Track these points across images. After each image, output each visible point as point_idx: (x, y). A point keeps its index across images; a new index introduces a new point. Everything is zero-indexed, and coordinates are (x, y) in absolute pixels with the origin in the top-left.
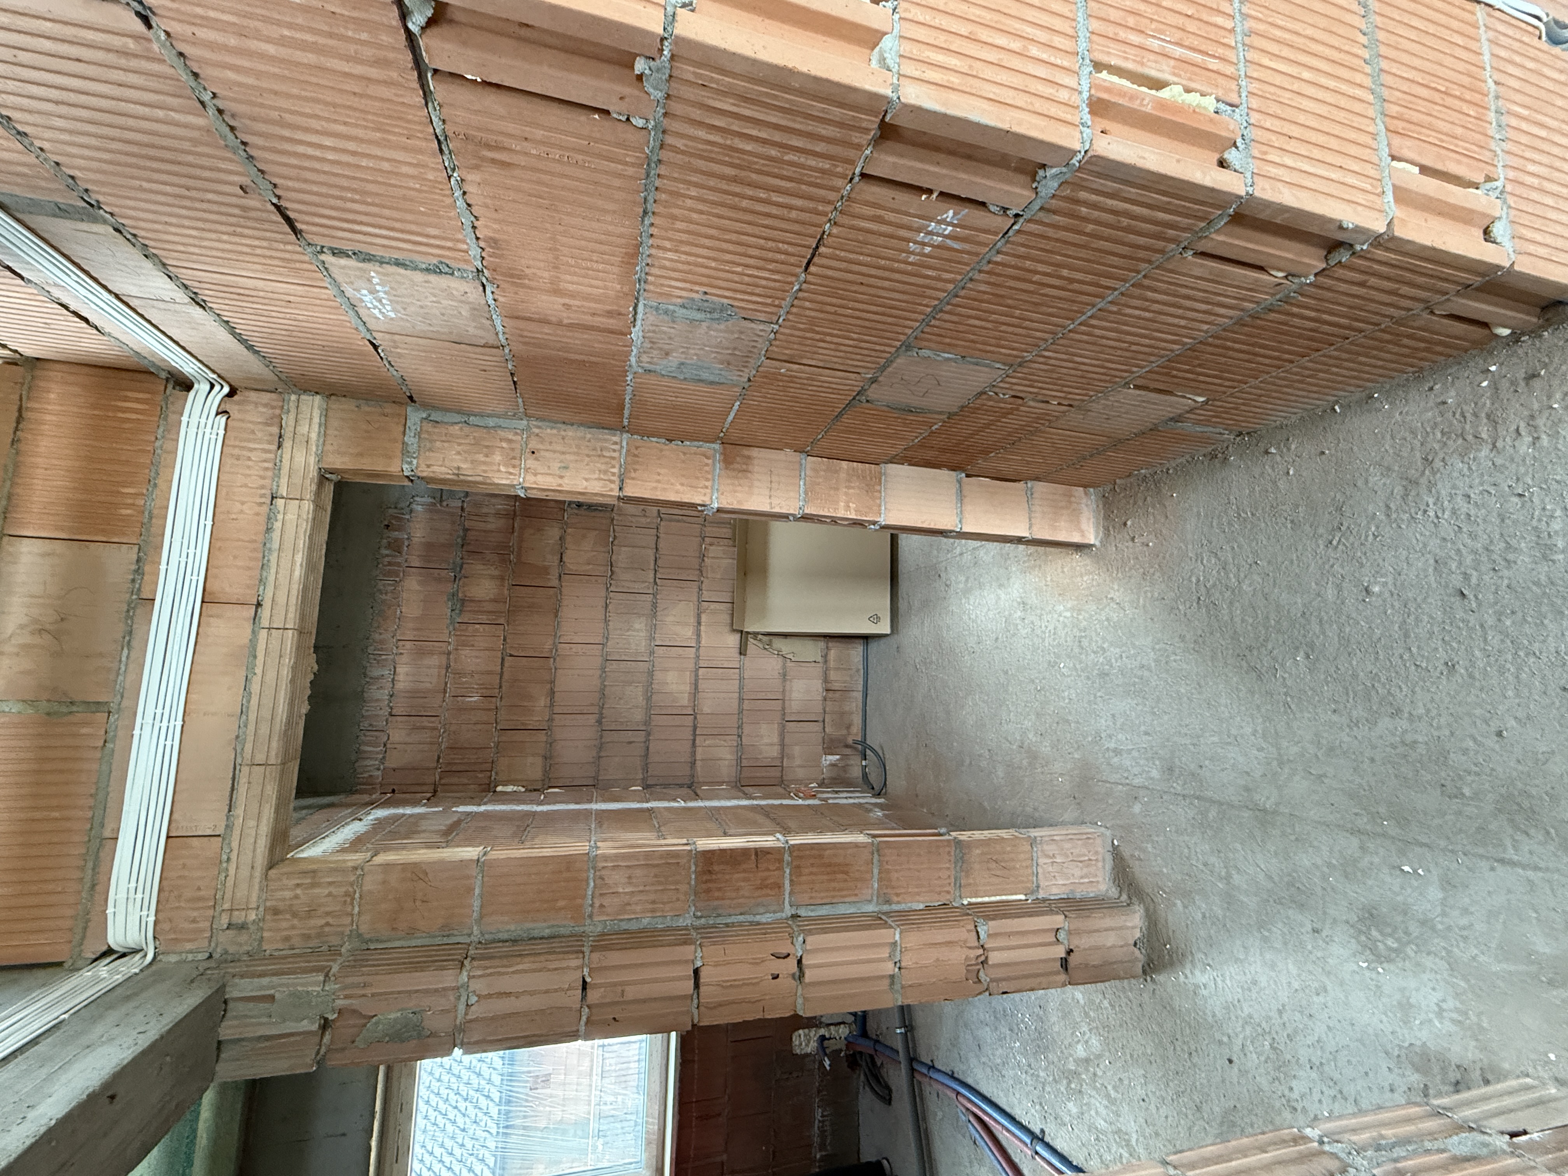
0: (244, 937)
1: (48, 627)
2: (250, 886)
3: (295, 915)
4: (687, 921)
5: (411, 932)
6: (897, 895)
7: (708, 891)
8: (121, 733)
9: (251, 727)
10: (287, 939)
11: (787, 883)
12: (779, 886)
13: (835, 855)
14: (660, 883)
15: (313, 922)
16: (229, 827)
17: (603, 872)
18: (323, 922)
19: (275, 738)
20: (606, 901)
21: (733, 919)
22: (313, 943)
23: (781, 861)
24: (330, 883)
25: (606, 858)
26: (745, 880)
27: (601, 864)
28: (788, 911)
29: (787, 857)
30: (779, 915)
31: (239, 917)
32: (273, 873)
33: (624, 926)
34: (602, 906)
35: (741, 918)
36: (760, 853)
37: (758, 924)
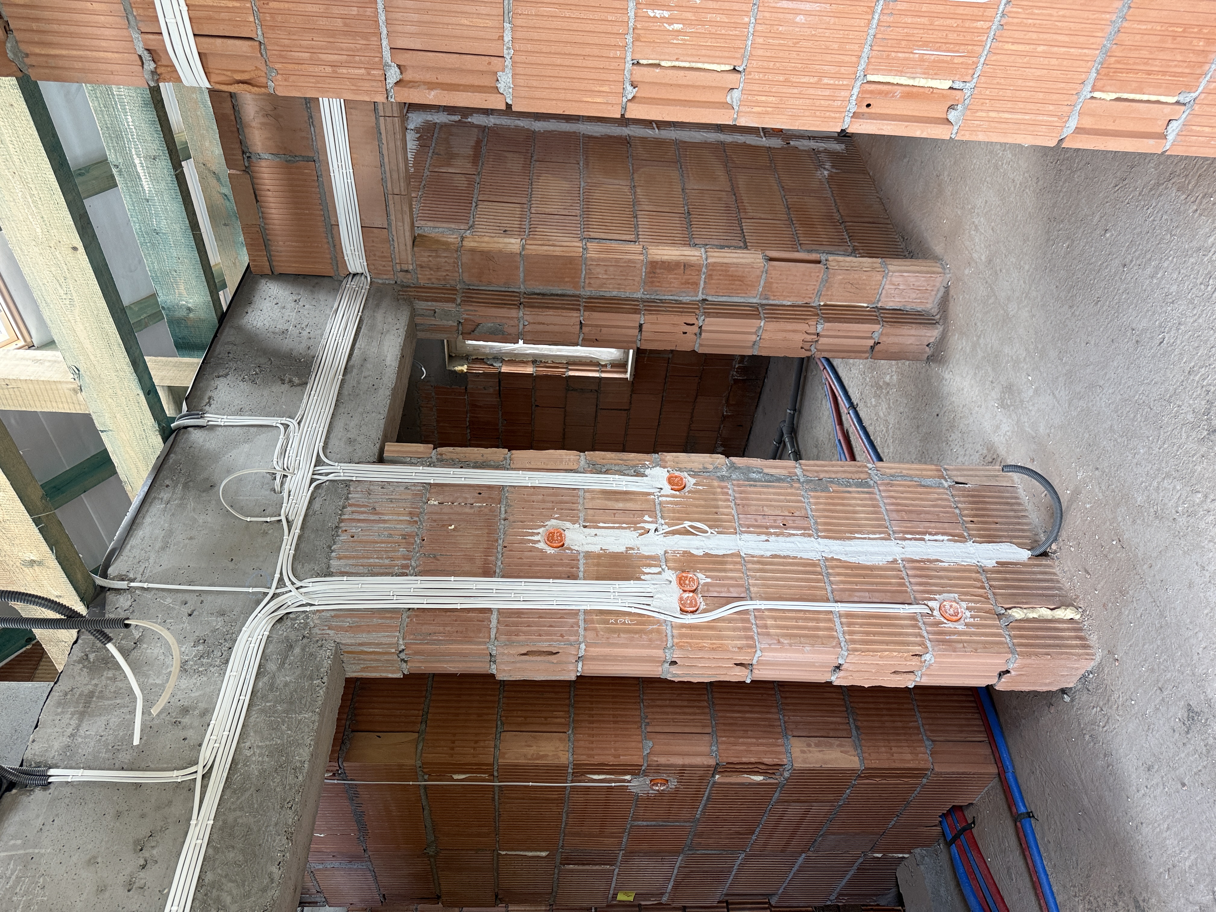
0: (409, 276)
1: (270, 113)
2: (407, 254)
3: (431, 269)
4: (639, 295)
5: (490, 283)
6: (774, 296)
7: (652, 282)
8: (324, 173)
9: (388, 174)
10: (429, 279)
11: (702, 283)
12: (697, 284)
13: (737, 271)
14: (624, 275)
15: (439, 273)
16: (389, 224)
17: (591, 267)
18: (444, 274)
19: (402, 181)
20: (592, 281)
21: (666, 297)
22: (443, 282)
23: (700, 271)
24: (446, 257)
25: (592, 259)
26: (675, 279)
27: (589, 263)
28: (700, 297)
29: (704, 270)
30: (694, 298)
31: (405, 267)
32: (415, 249)
33: (602, 294)
34: (590, 283)
35: (671, 298)
36: (687, 266)
37: (681, 303)
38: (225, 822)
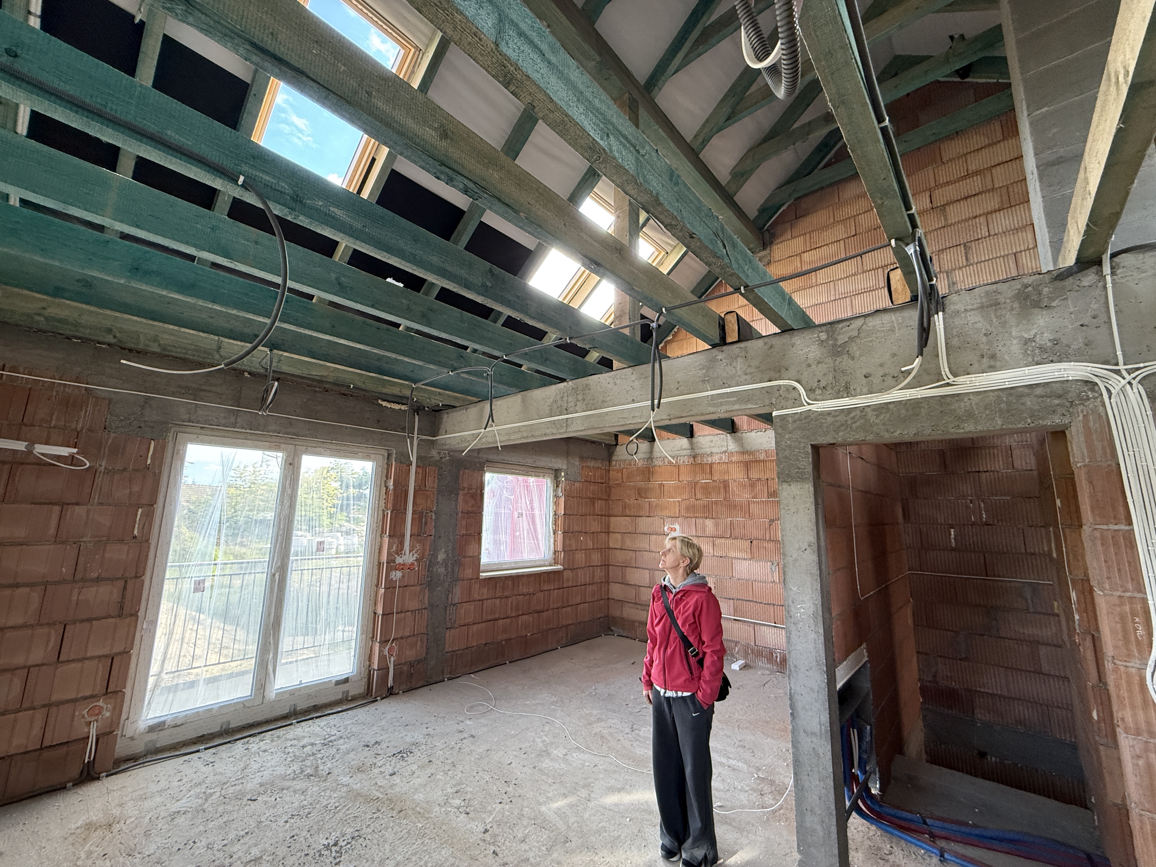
38: (921, 403)
